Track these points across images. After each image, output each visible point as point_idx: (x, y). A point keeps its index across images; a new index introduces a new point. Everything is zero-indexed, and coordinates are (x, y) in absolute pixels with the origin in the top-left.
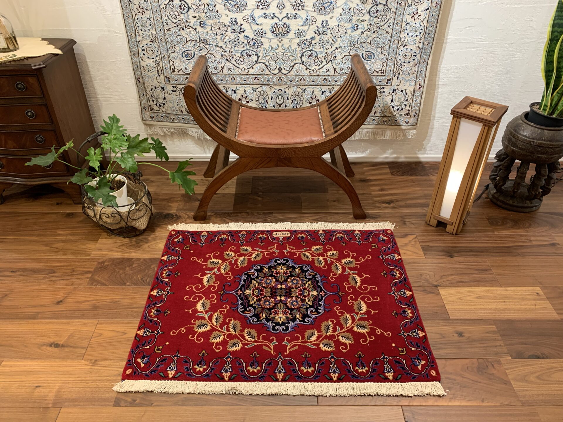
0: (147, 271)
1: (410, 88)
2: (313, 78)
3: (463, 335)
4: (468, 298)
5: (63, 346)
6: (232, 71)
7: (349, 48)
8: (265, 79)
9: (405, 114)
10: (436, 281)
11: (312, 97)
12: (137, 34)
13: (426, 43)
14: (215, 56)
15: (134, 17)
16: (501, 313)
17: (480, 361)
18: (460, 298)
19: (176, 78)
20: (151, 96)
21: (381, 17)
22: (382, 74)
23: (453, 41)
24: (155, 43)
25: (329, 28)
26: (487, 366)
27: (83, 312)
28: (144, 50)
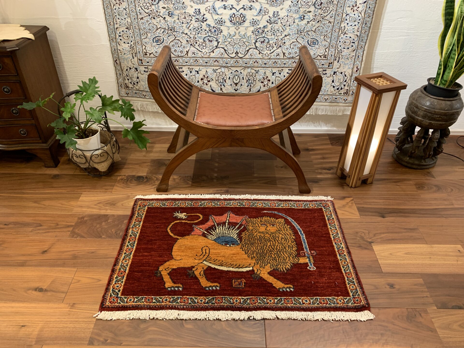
0: (120, 226)
1: (348, 71)
2: (265, 61)
3: (394, 286)
4: (399, 254)
5: (46, 290)
6: (196, 54)
7: (297, 35)
8: (224, 62)
9: (344, 93)
10: (370, 239)
11: (264, 78)
12: (115, 22)
13: (363, 31)
14: (181, 42)
15: (112, 8)
16: (427, 268)
17: (409, 310)
18: (391, 254)
19: (148, 60)
20: (127, 75)
21: (325, 8)
22: (325, 58)
23: (386, 30)
24: (130, 30)
25: (280, 18)
26: (415, 315)
27: (65, 261)
28: (121, 36)
